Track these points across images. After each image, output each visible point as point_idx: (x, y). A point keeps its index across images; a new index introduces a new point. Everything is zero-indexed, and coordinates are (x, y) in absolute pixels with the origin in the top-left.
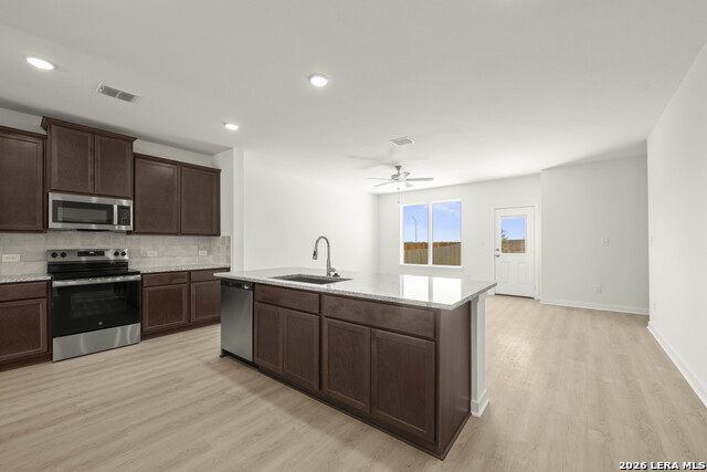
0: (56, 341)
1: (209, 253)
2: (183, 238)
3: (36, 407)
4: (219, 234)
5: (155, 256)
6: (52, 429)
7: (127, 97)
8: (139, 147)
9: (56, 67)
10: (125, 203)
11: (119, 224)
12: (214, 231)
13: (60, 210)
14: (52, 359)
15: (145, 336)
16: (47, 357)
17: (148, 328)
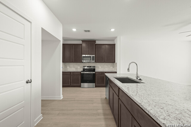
0: (81, 83)
1: (113, 67)
2: (106, 63)
3: (72, 96)
4: (115, 62)
5: (101, 68)
6: (68, 102)
7: (89, 31)
8: (97, 42)
9: (77, 30)
10: (94, 56)
11: (92, 60)
12: (114, 61)
13: (84, 58)
14: (80, 87)
15: (96, 87)
16: (80, 86)
17: (96, 85)
